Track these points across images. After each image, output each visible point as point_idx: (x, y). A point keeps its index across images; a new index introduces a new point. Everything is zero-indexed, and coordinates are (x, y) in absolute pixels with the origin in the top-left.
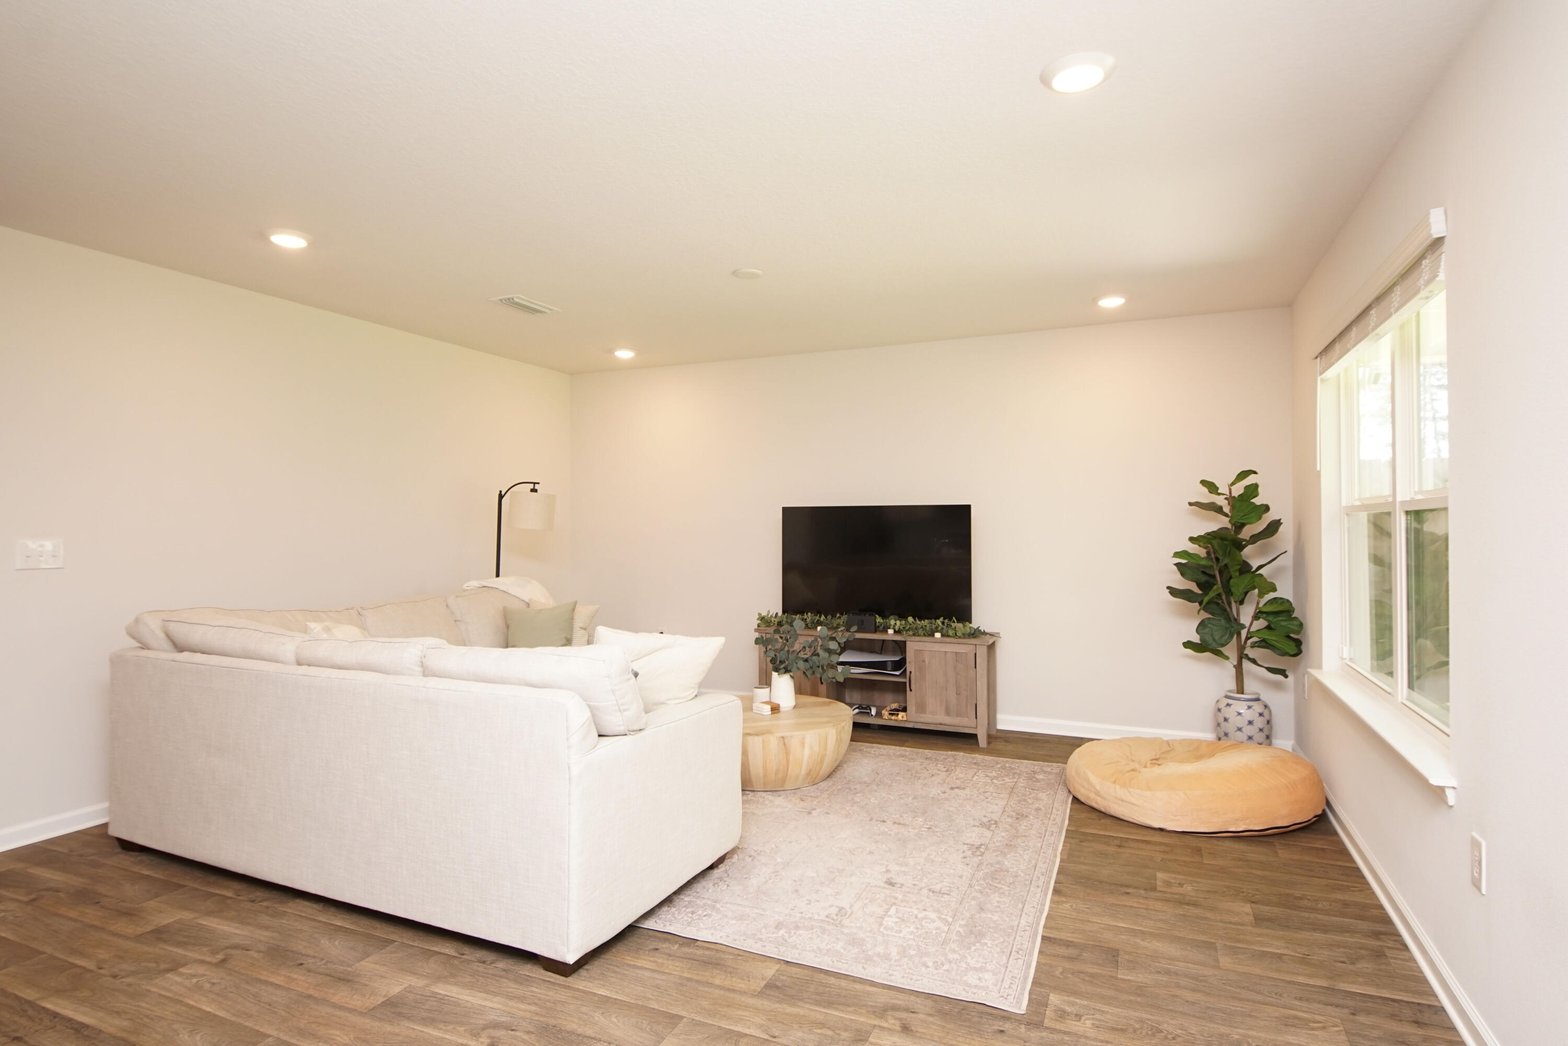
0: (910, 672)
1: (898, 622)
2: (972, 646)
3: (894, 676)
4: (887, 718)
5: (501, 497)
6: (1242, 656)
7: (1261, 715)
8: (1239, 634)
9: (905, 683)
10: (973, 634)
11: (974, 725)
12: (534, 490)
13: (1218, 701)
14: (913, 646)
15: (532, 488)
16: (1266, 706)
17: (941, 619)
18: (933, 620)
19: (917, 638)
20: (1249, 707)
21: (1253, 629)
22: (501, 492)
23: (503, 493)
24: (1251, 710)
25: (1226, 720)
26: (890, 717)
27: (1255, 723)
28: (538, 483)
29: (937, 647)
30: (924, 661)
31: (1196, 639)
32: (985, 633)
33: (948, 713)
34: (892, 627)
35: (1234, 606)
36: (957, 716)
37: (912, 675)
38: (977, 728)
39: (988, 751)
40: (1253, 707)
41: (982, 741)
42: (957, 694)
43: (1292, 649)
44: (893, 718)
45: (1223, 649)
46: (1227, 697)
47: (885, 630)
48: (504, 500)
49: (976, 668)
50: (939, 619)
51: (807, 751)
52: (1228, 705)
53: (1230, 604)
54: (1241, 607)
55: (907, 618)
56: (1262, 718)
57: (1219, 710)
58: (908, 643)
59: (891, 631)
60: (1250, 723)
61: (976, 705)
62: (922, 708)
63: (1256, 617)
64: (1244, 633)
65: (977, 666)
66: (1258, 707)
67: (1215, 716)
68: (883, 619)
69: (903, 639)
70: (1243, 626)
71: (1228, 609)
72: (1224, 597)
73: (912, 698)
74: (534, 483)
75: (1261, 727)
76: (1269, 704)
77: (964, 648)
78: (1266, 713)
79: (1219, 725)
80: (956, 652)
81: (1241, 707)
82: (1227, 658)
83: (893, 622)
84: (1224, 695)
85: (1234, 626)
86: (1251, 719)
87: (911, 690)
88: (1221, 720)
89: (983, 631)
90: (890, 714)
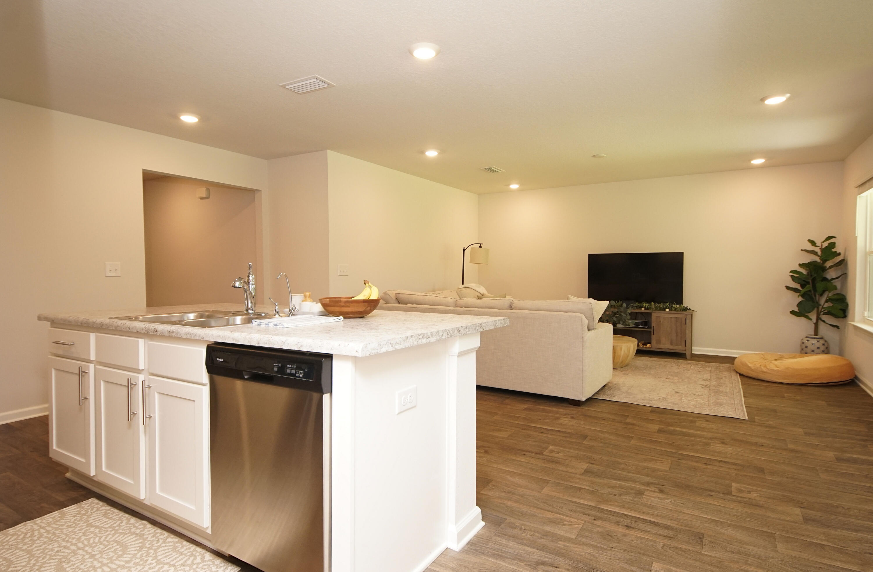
0: (654, 326)
1: (647, 305)
2: (684, 315)
3: (645, 329)
4: (641, 346)
5: (464, 250)
6: (818, 318)
7: (823, 344)
8: (818, 308)
9: (651, 331)
10: (685, 310)
11: (684, 349)
12: (480, 247)
13: (802, 339)
14: (654, 315)
15: (480, 246)
16: (826, 341)
17: (669, 303)
18: (665, 304)
19: (657, 312)
20: (818, 341)
21: (825, 306)
22: (464, 248)
23: (465, 249)
24: (818, 343)
25: (806, 347)
26: (643, 346)
27: (820, 348)
28: (482, 244)
29: (667, 315)
30: (660, 321)
31: (796, 309)
32: (690, 309)
33: (671, 344)
34: (644, 307)
35: (817, 296)
36: (676, 345)
37: (655, 328)
38: (686, 350)
39: (691, 360)
40: (820, 341)
41: (688, 356)
42: (676, 336)
43: (841, 314)
44: (644, 346)
45: (809, 315)
46: (807, 337)
47: (640, 308)
48: (465, 252)
49: (686, 324)
50: (667, 303)
51: (622, 353)
52: (808, 340)
53: (815, 296)
54: (821, 297)
55: (651, 303)
56: (824, 346)
57: (803, 343)
58: (653, 314)
59: (643, 309)
60: (818, 348)
61: (686, 340)
62: (659, 342)
63: (827, 301)
64: (820, 307)
65: (687, 324)
66: (822, 342)
67: (801, 346)
68: (639, 303)
69: (651, 312)
70: (820, 305)
71: (814, 297)
72: (812, 292)
73: (654, 338)
74: (481, 244)
75: (824, 350)
76: (827, 340)
77: (680, 315)
78: (826, 344)
79: (802, 349)
80: (676, 318)
81: (814, 341)
82: (811, 319)
83: (644, 305)
84: (805, 336)
85: (816, 305)
86: (818, 346)
87: (654, 334)
88: (804, 347)
89: (689, 308)
90: (643, 345)
